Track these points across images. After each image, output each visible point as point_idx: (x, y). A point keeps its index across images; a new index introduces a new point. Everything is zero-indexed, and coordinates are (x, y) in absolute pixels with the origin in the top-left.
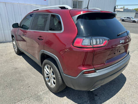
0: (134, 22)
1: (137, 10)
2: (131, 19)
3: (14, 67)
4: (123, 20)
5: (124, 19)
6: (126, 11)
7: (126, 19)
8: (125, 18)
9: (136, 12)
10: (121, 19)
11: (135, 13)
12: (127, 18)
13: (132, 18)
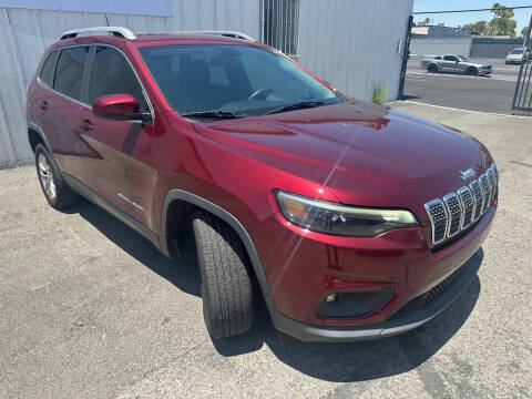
0: (472, 71)
1: (474, 30)
2: (462, 63)
3: (82, 257)
4: (432, 68)
5: (435, 61)
6: (439, 32)
7: (442, 61)
8: (439, 58)
9: (474, 36)
10: (424, 63)
11: (470, 41)
12: (446, 58)
13: (463, 58)
